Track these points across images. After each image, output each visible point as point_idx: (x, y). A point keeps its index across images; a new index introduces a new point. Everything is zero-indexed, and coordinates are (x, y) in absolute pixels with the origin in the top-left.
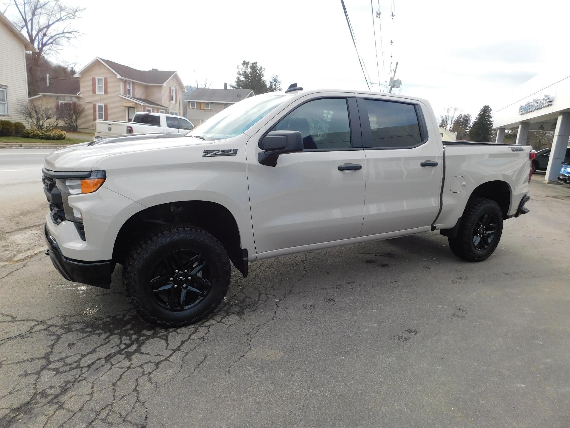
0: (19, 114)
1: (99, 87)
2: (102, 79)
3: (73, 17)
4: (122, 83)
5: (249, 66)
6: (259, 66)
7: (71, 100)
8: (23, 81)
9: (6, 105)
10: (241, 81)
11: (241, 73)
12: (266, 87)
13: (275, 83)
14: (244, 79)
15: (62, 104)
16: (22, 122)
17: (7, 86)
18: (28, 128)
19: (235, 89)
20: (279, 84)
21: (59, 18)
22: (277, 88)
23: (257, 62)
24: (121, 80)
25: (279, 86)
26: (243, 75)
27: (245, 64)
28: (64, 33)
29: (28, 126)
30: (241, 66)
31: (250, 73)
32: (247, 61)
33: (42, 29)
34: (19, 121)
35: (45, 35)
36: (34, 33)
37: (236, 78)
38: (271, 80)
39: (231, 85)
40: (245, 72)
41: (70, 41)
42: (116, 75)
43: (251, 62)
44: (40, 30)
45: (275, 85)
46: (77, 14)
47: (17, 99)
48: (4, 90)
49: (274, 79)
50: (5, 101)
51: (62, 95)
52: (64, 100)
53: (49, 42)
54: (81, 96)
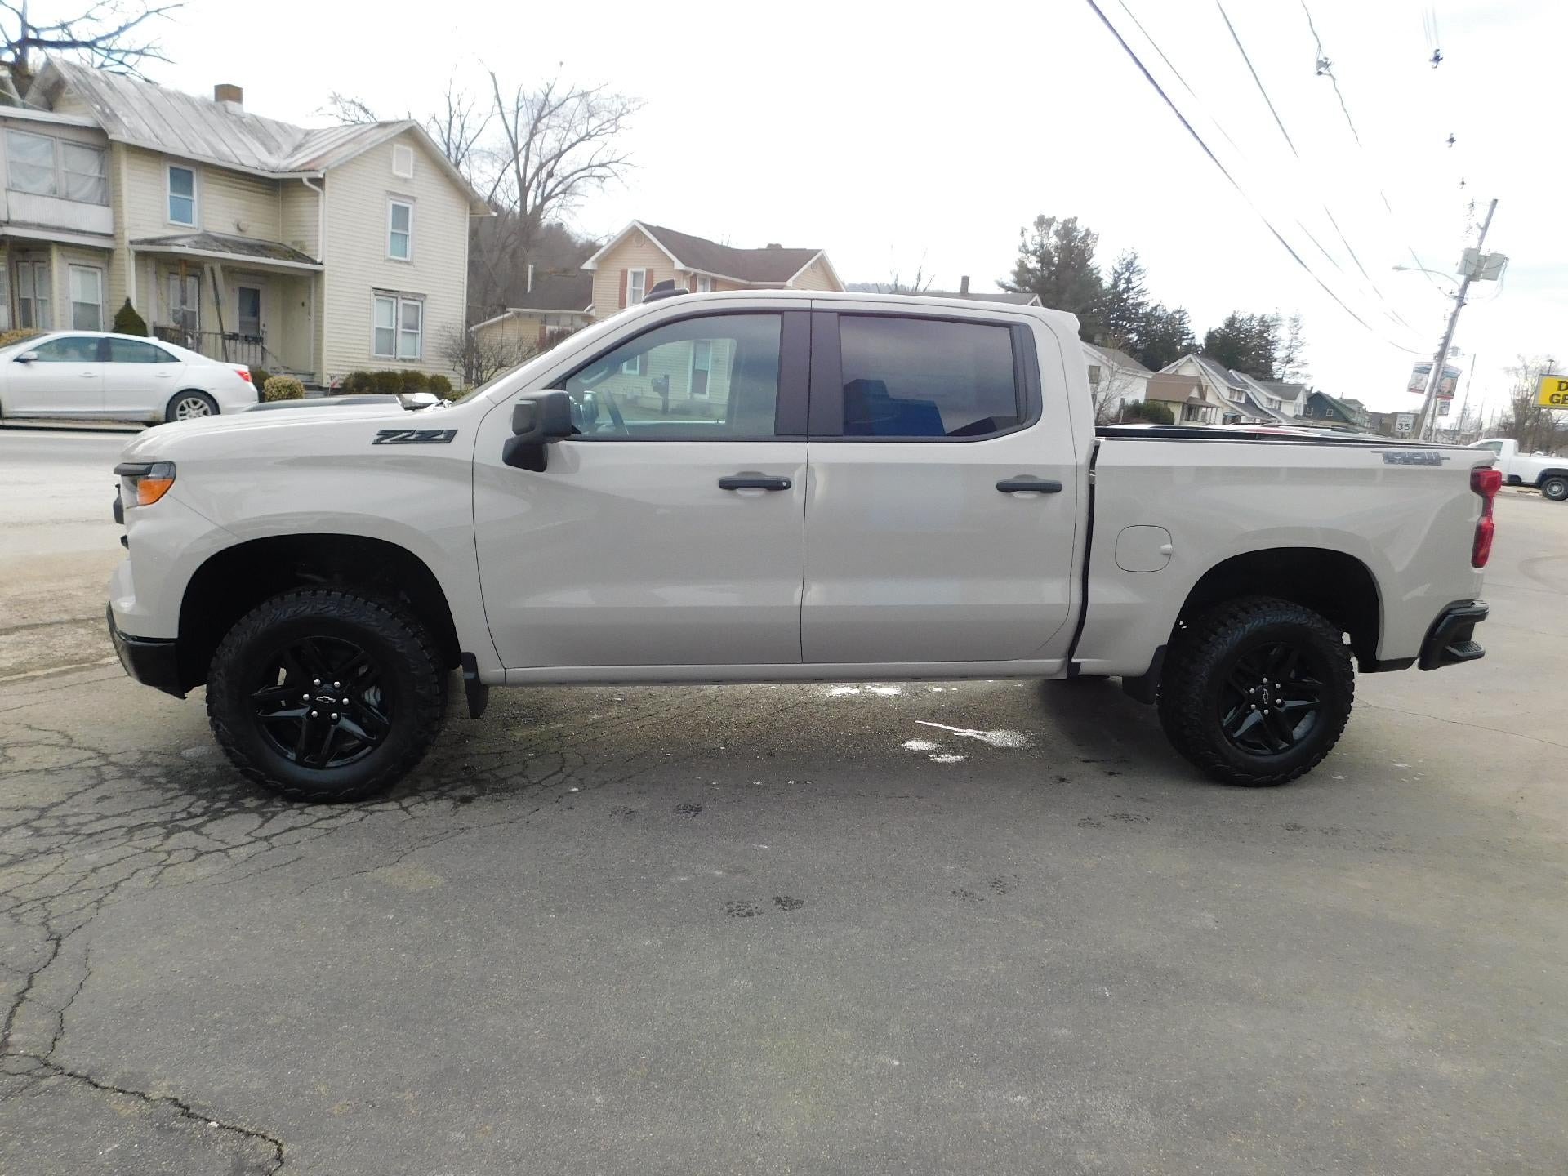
0: (442, 357)
1: (634, 291)
2: (641, 274)
3: (613, 129)
4: (685, 282)
5: (1053, 228)
6: (1081, 227)
7: (572, 324)
8: (458, 283)
9: (419, 338)
10: (1029, 271)
11: (1031, 248)
12: (1101, 286)
13: (1127, 274)
14: (1038, 266)
15: (551, 333)
16: (446, 376)
17: (425, 295)
18: (458, 389)
19: (1010, 292)
20: (1142, 276)
21: (583, 133)
22: (1133, 289)
23: (1076, 218)
24: (685, 273)
25: (1139, 282)
26: (1034, 253)
27: (1043, 223)
28: (591, 167)
29: (459, 385)
30: (1032, 231)
31: (1056, 248)
32: (1048, 216)
33: (548, 161)
34: (440, 373)
35: (550, 175)
36: (530, 172)
37: (1017, 263)
38: (1118, 268)
39: (1000, 281)
40: (1042, 246)
41: (604, 185)
42: (673, 262)
43: (1060, 219)
44: (542, 166)
45: (1128, 281)
46: (621, 121)
47: (441, 322)
48: (419, 304)
49: (1125, 263)
50: (417, 329)
51: (553, 311)
52: (558, 324)
53: (558, 190)
54: (593, 313)
